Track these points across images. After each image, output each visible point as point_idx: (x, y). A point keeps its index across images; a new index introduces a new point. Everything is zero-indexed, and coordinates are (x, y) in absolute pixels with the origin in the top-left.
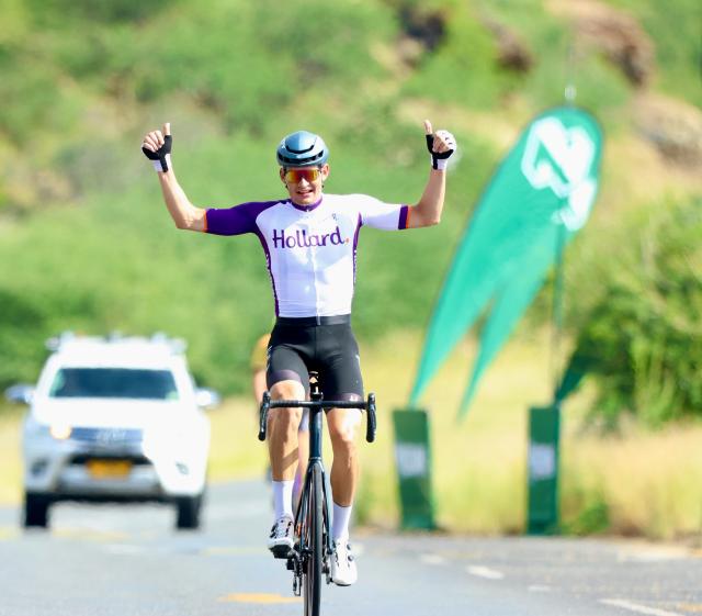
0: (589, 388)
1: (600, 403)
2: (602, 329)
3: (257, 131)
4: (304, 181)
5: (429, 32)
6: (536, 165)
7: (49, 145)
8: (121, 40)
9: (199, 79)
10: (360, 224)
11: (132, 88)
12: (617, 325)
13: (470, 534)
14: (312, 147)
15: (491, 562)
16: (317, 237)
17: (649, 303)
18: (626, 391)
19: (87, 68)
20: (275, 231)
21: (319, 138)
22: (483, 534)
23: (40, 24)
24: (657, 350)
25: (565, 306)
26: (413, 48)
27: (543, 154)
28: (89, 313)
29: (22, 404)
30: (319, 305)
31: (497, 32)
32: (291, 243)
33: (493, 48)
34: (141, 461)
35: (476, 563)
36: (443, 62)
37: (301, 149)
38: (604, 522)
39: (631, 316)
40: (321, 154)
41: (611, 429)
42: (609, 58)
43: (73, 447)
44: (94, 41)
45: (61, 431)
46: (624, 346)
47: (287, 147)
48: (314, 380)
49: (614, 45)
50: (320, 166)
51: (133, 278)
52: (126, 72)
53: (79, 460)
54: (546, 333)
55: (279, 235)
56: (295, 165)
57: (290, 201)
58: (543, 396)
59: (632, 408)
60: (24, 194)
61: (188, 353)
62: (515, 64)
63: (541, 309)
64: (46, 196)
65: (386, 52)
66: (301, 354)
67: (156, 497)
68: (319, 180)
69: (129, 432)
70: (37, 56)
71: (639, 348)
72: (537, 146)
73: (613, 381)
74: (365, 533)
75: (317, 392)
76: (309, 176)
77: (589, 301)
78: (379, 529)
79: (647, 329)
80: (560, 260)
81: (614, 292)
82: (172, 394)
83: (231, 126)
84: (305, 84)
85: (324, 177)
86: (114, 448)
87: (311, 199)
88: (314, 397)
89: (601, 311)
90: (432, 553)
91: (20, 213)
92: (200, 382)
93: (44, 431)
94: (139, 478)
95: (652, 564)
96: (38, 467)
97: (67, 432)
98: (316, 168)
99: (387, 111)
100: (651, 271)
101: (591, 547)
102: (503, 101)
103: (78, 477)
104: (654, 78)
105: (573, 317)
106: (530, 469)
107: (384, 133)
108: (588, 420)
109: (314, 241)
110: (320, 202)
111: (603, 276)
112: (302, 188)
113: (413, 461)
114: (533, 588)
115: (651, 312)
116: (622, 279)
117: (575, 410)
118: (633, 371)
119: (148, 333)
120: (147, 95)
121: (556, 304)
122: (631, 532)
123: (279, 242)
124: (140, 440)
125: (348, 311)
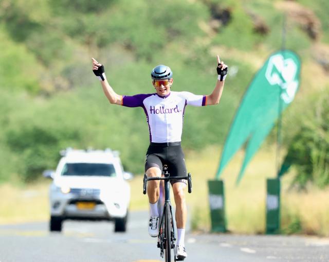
0: (293, 171)
1: (298, 178)
2: (298, 145)
3: (149, 59)
4: (162, 85)
5: (224, 17)
6: (272, 75)
7: (60, 66)
8: (90, 21)
9: (125, 37)
10: (186, 104)
11: (95, 40)
12: (304, 144)
13: (241, 234)
14: (165, 71)
15: (251, 246)
16: (168, 110)
17: (319, 134)
18: (309, 172)
19: (76, 33)
20: (151, 107)
21: (168, 67)
22: (247, 234)
23: (55, 14)
24: (323, 154)
25: (282, 135)
26: (217, 24)
27: (275, 70)
28: (77, 138)
29: (50, 178)
30: (168, 138)
31: (253, 17)
32: (158, 112)
33: (252, 24)
34: (99, 202)
35: (244, 246)
36: (230, 30)
37: (161, 72)
38: (299, 229)
39: (311, 140)
40: (169, 74)
41: (303, 188)
42: (302, 28)
43: (71, 196)
44: (79, 21)
45: (66, 190)
46: (308, 152)
47: (155, 72)
48: (166, 168)
49: (304, 22)
50: (169, 79)
51: (97, 123)
52: (93, 34)
53: (73, 202)
54: (274, 147)
55: (153, 108)
56: (159, 79)
57: (157, 94)
58: (273, 174)
59: (312, 180)
60: (49, 87)
61: (120, 156)
62: (261, 31)
63: (272, 137)
64: (58, 88)
65: (206, 26)
66: (160, 158)
67: (106, 218)
68: (169, 85)
69: (94, 190)
70: (55, 27)
71: (315, 153)
72: (272, 66)
73: (303, 168)
74: (196, 234)
75: (167, 173)
76: (164, 84)
77: (293, 133)
78: (202, 232)
79: (318, 145)
80: (280, 115)
81: (304, 129)
82: (113, 175)
83: (138, 57)
84: (170, 40)
85: (171, 84)
86: (88, 197)
87: (165, 93)
88: (166, 176)
89: (298, 137)
90: (225, 242)
91: (47, 95)
92: (125, 169)
93: (58, 189)
94: (99, 210)
95: (320, 247)
96: (56, 205)
97: (68, 190)
98: (167, 80)
99: (205, 51)
100: (320, 120)
101: (294, 239)
102: (256, 47)
103: (73, 209)
104: (321, 36)
105: (286, 140)
106: (267, 206)
107: (204, 61)
108: (293, 185)
109: (167, 111)
110: (169, 94)
111: (299, 122)
112: (161, 88)
113: (217, 202)
114: (269, 257)
115: (320, 138)
116: (307, 123)
117: (286, 181)
118: (312, 163)
119: (103, 148)
120: (102, 44)
121: (278, 134)
122: (311, 233)
123: (153, 111)
124: (99, 193)
125: (180, 140)
